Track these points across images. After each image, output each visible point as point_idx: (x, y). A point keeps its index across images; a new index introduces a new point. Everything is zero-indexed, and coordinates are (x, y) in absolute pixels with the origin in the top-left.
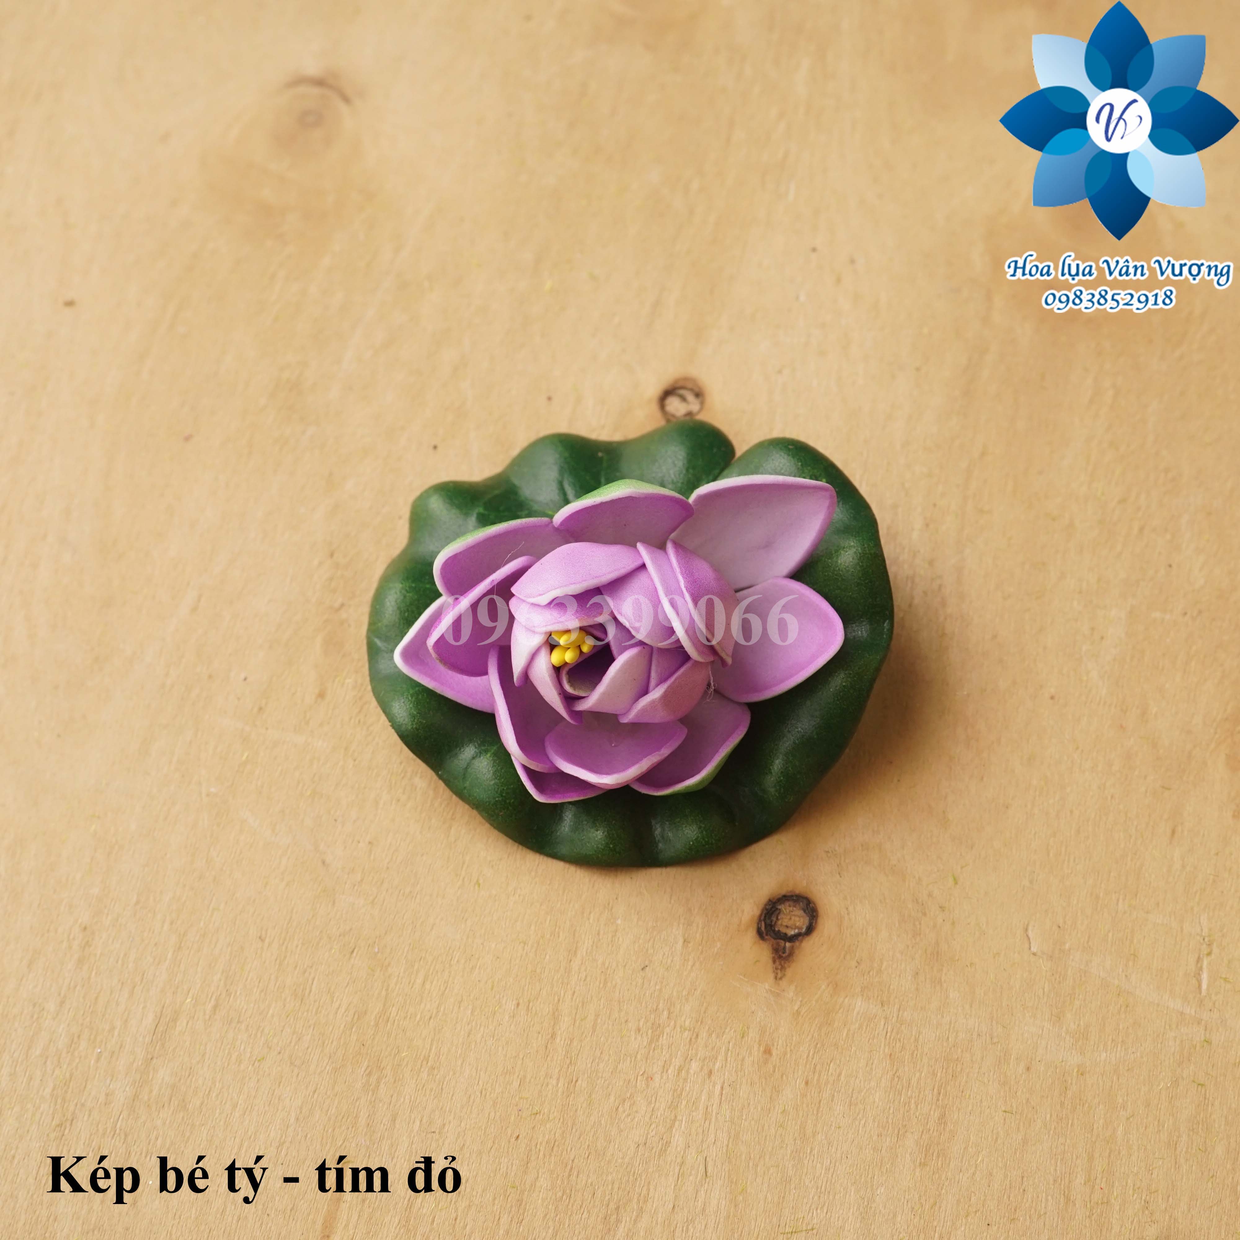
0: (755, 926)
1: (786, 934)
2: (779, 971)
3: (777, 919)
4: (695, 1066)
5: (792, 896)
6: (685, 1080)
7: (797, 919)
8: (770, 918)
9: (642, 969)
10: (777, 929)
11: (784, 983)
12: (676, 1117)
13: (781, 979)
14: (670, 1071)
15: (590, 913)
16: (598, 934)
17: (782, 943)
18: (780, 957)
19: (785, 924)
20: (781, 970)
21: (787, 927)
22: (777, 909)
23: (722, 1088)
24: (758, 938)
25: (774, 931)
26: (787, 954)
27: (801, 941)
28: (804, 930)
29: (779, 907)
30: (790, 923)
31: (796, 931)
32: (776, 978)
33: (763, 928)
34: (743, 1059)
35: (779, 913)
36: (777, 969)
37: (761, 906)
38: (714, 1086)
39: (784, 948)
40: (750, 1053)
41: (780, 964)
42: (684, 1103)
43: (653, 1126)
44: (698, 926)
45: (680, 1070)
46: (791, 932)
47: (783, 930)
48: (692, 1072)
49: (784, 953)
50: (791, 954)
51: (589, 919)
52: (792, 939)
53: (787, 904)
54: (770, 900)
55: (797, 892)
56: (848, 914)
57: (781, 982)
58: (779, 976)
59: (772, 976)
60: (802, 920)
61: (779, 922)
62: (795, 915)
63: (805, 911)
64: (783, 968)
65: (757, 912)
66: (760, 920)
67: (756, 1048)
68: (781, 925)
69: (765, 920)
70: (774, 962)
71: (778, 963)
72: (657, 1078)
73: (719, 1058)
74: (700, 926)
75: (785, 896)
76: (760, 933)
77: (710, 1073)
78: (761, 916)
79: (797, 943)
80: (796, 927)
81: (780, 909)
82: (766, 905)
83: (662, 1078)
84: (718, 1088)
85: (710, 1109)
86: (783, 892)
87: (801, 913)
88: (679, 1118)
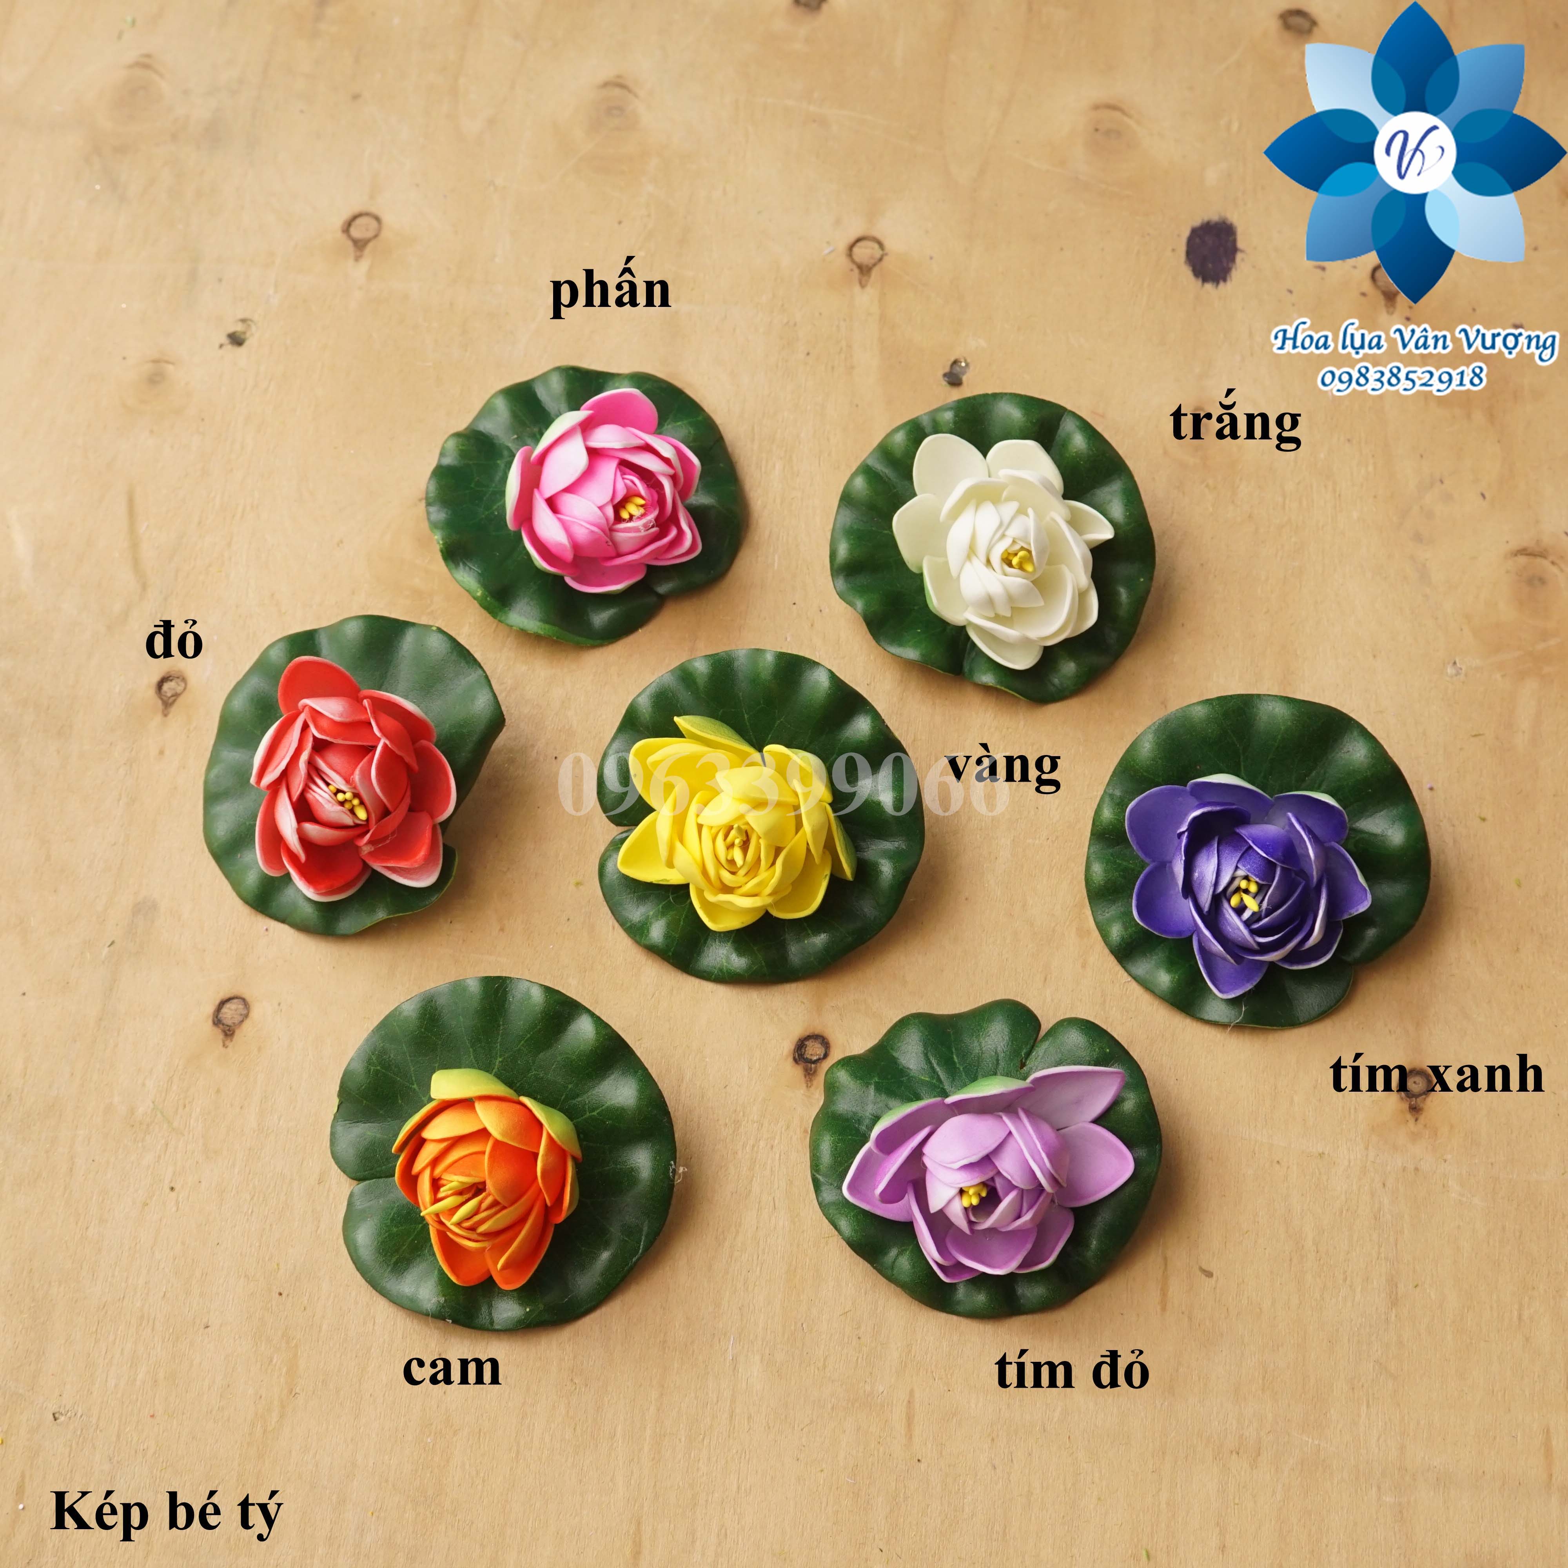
0: (792, 1057)
1: (811, 1060)
2: (809, 1082)
3: (805, 1050)
4: (762, 1144)
5: (813, 1036)
6: (757, 1152)
7: (817, 1049)
8: (801, 1050)
9: (725, 1087)
10: (805, 1057)
11: (812, 1089)
12: (753, 1175)
13: (810, 1087)
14: (747, 1148)
15: (689, 1055)
16: (695, 1068)
17: (809, 1065)
18: (809, 1074)
19: (810, 1053)
20: (810, 1081)
21: (811, 1055)
22: (804, 1044)
23: (780, 1156)
24: (794, 1062)
25: (804, 1058)
26: (812, 1072)
27: (821, 1062)
28: (822, 1057)
29: (806, 1043)
30: (813, 1053)
31: (818, 1057)
32: (807, 1086)
33: (797, 1057)
34: (791, 1138)
35: (806, 1047)
36: (807, 1081)
37: (795, 1043)
38: (775, 1155)
39: (811, 1068)
40: (795, 1133)
41: (809, 1078)
42: (758, 1166)
43: (740, 1181)
44: (756, 1059)
45: (753, 1146)
46: (815, 1058)
47: (809, 1057)
48: (761, 1147)
49: (811, 1071)
50: (815, 1072)
51: (688, 1059)
52: (815, 1062)
53: (811, 1041)
54: (800, 1039)
55: (816, 1033)
56: (849, 1044)
57: (810, 1089)
58: (809, 1085)
59: (805, 1085)
60: (820, 1050)
61: (807, 1052)
62: (816, 1048)
63: (821, 1044)
64: (811, 1080)
65: (793, 1047)
66: (795, 1052)
67: (798, 1129)
68: (808, 1054)
69: (797, 1051)
70: (805, 1077)
71: (807, 1077)
72: (740, 1152)
73: (777, 1137)
74: (758, 1059)
75: (809, 1036)
76: (795, 1060)
77: (772, 1147)
78: (794, 1050)
79: (818, 1064)
80: (817, 1055)
81: (806, 1045)
82: (797, 1042)
83: (743, 1152)
84: (778, 1155)
85: (774, 1169)
86: (807, 1034)
87: (820, 1046)
88: (755, 1175)
